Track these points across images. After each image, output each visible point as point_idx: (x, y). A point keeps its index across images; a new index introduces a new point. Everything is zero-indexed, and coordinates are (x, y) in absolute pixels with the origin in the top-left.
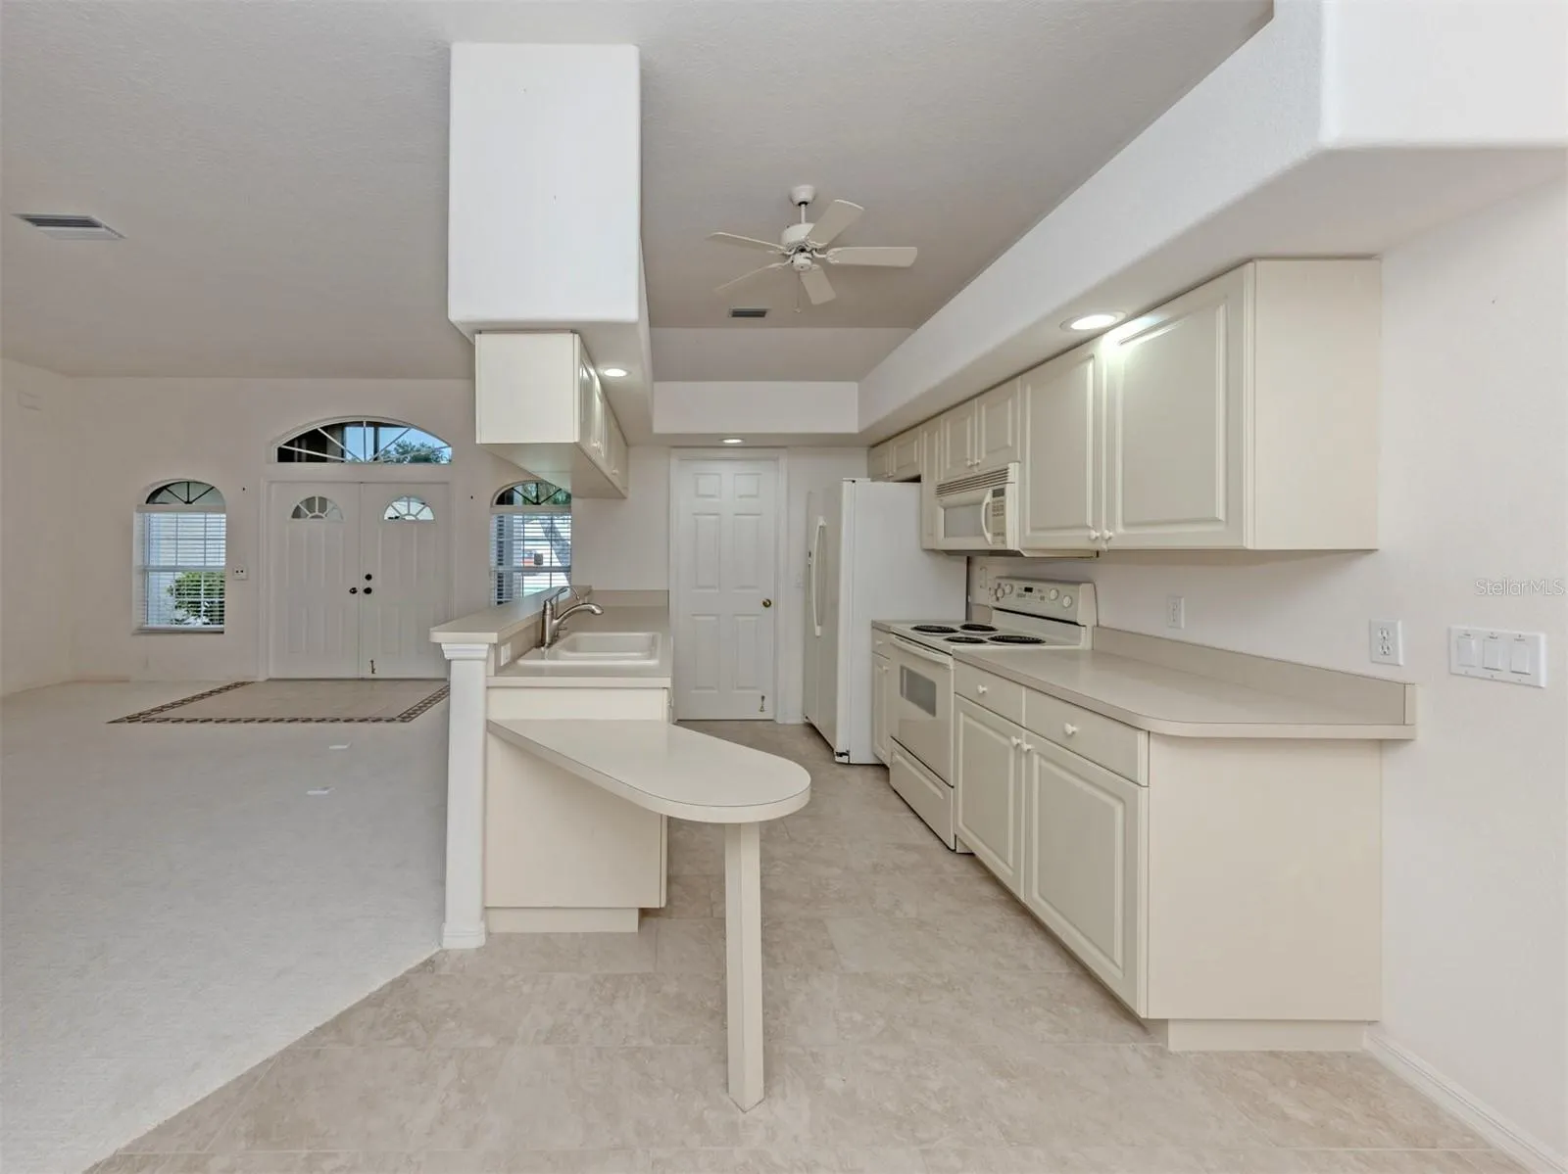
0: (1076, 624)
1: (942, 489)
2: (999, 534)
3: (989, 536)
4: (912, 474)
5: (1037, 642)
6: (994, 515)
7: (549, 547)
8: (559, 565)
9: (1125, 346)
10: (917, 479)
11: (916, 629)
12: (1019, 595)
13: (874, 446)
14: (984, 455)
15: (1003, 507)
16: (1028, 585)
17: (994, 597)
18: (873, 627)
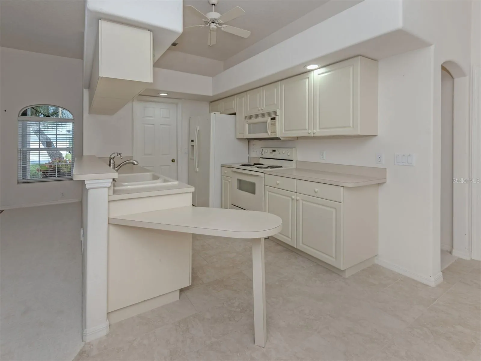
0: (292, 160)
1: (247, 118)
2: (273, 132)
3: (269, 133)
4: (233, 112)
5: (281, 167)
6: (271, 126)
7: (38, 140)
8: (43, 147)
9: (319, 76)
10: (235, 114)
11: (242, 165)
12: (271, 153)
13: (211, 102)
14: (265, 106)
15: (275, 124)
16: (274, 149)
17: (261, 154)
18: (222, 167)
